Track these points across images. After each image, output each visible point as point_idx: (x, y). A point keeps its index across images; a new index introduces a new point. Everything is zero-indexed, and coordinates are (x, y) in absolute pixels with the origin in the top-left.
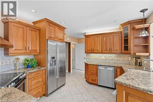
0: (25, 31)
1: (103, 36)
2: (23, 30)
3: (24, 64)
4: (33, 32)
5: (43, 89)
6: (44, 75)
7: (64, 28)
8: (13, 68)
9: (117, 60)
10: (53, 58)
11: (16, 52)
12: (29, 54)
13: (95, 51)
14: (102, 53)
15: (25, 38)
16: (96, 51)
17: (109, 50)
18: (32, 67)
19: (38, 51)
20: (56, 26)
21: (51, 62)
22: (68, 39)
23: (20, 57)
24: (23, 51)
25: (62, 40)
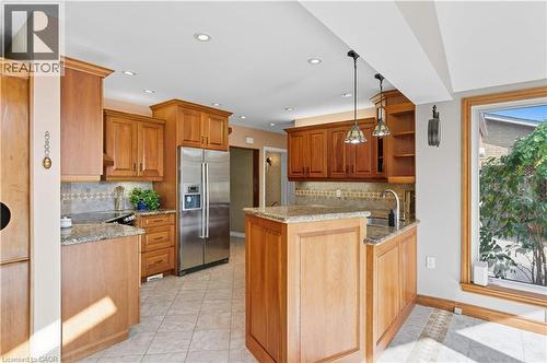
0: (135, 131)
1: (331, 130)
2: (131, 130)
3: (133, 200)
4: (151, 131)
5: (169, 257)
6: (173, 227)
7: (226, 114)
8: (113, 207)
9: (375, 199)
10: (193, 189)
11: (118, 173)
12: (141, 179)
13: (311, 175)
14: (329, 179)
15: (134, 147)
16: (315, 175)
17: (347, 170)
18: (148, 207)
19: (161, 174)
20: (202, 114)
21: (189, 199)
22: (250, 141)
23: (124, 185)
24: (130, 173)
25: (218, 146)
